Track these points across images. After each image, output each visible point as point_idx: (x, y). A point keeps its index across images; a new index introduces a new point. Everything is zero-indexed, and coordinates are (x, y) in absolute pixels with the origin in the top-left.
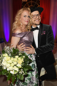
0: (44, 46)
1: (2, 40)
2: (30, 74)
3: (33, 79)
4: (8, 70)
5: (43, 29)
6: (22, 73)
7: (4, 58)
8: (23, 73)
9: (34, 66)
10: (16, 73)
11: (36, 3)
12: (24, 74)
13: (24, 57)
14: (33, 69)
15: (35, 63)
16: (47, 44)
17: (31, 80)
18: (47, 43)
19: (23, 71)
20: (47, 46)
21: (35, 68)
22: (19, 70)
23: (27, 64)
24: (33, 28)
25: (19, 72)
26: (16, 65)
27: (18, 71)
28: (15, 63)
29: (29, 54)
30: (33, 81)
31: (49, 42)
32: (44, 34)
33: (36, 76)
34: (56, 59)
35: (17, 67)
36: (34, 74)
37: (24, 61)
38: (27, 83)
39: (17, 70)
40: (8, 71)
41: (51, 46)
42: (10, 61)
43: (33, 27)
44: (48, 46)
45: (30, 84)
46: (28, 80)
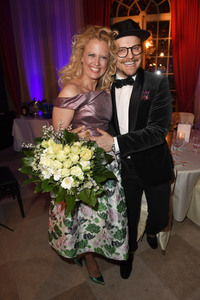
0: (142, 131)
2: (103, 201)
4: (56, 178)
5: (145, 85)
6: (91, 186)
7: (44, 151)
10: (78, 183)
12: (98, 188)
14: (110, 190)
15: (116, 174)
17: (109, 219)
19: (94, 182)
21: (115, 186)
24: (119, 81)
27: (82, 178)
28: (76, 158)
30: (112, 220)
32: (147, 97)
33: (117, 208)
35: (81, 166)
36: (114, 201)
38: (99, 227)
40: (57, 181)
43: (120, 77)
45: (105, 229)
46: (100, 219)
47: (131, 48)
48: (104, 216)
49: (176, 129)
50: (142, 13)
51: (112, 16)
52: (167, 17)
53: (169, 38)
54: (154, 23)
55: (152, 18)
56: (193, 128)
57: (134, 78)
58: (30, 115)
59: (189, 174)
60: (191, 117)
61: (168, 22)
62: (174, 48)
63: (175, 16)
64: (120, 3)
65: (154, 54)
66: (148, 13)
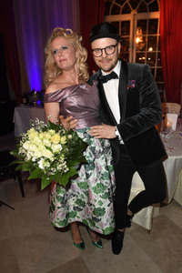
12: (68, 169)
30: (90, 199)
38: (85, 202)
45: (88, 205)
47: (105, 49)
49: (164, 118)
50: (133, 12)
51: (105, 15)
52: (156, 15)
53: (158, 35)
54: (144, 21)
55: (142, 16)
56: (179, 117)
58: (30, 104)
59: (176, 160)
60: (178, 107)
61: (157, 20)
62: (163, 44)
63: (164, 15)
64: (114, 2)
65: (144, 49)
66: (139, 12)
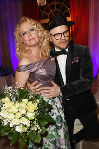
0: (76, 82)
1: (8, 71)
2: (53, 132)
3: (60, 142)
4: (11, 125)
6: (36, 129)
7: (4, 105)
8: (39, 128)
9: (60, 119)
10: (26, 129)
11: (63, 4)
12: (41, 130)
13: (38, 101)
14: (59, 125)
15: (61, 113)
16: (82, 79)
18: (80, 77)
19: (38, 126)
20: (82, 82)
21: (62, 122)
22: (30, 123)
23: (44, 113)
25: (30, 127)
26: (25, 115)
27: (29, 125)
28: (23, 112)
29: (50, 99)
30: (61, 145)
31: (84, 76)
32: (77, 61)
33: (65, 136)
34: (97, 103)
35: (27, 118)
36: (62, 132)
37: (38, 108)
39: (27, 123)
40: (12, 127)
41: (88, 82)
42: (14, 109)
44: (84, 82)
47: (64, 33)
48: (54, 142)
52: (69, 19)
53: (71, 30)
57: (67, 50)
64: (43, 12)
